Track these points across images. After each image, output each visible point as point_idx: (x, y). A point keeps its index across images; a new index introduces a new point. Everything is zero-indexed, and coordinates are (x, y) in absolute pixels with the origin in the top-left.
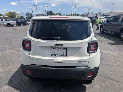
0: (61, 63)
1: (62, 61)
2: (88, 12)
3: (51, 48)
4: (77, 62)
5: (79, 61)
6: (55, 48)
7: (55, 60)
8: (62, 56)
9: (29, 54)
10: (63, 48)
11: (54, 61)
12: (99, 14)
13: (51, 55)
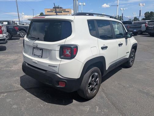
0: (36, 63)
1: (37, 62)
3: (34, 48)
4: (48, 66)
5: (49, 65)
7: (33, 60)
8: (39, 57)
10: (40, 49)
13: (32, 55)
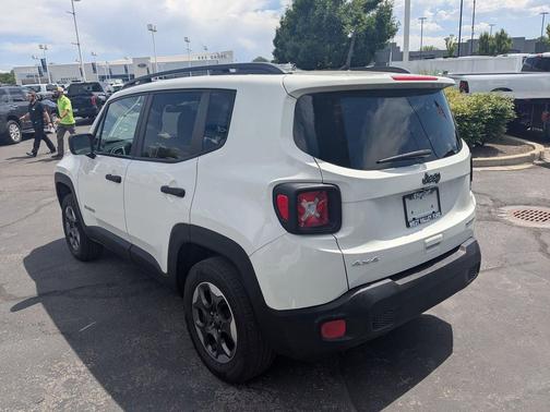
0: (439, 243)
1: (440, 238)
2: (43, 61)
3: (404, 198)
6: (412, 195)
7: (427, 241)
9: (338, 244)
11: (425, 244)
12: (94, 69)
13: (408, 225)
